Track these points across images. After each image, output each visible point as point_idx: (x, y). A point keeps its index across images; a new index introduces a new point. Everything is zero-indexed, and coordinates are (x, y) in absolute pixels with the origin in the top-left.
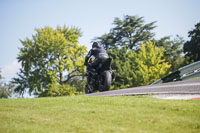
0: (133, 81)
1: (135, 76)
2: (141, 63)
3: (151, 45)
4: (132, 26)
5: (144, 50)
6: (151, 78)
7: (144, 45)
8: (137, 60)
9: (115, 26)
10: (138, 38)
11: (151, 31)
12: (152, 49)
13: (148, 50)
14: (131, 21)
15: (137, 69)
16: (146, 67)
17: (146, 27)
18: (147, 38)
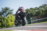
0: (7, 26)
1: (7, 24)
2: (9, 21)
3: (12, 16)
4: (7, 10)
5: (10, 17)
6: (12, 25)
7: (10, 16)
8: (8, 20)
9: (2, 10)
10: (9, 14)
11: (12, 12)
12: (13, 17)
13: (11, 17)
14: (7, 9)
15: (8, 22)
16: (11, 22)
17: (11, 10)
18: (11, 14)
